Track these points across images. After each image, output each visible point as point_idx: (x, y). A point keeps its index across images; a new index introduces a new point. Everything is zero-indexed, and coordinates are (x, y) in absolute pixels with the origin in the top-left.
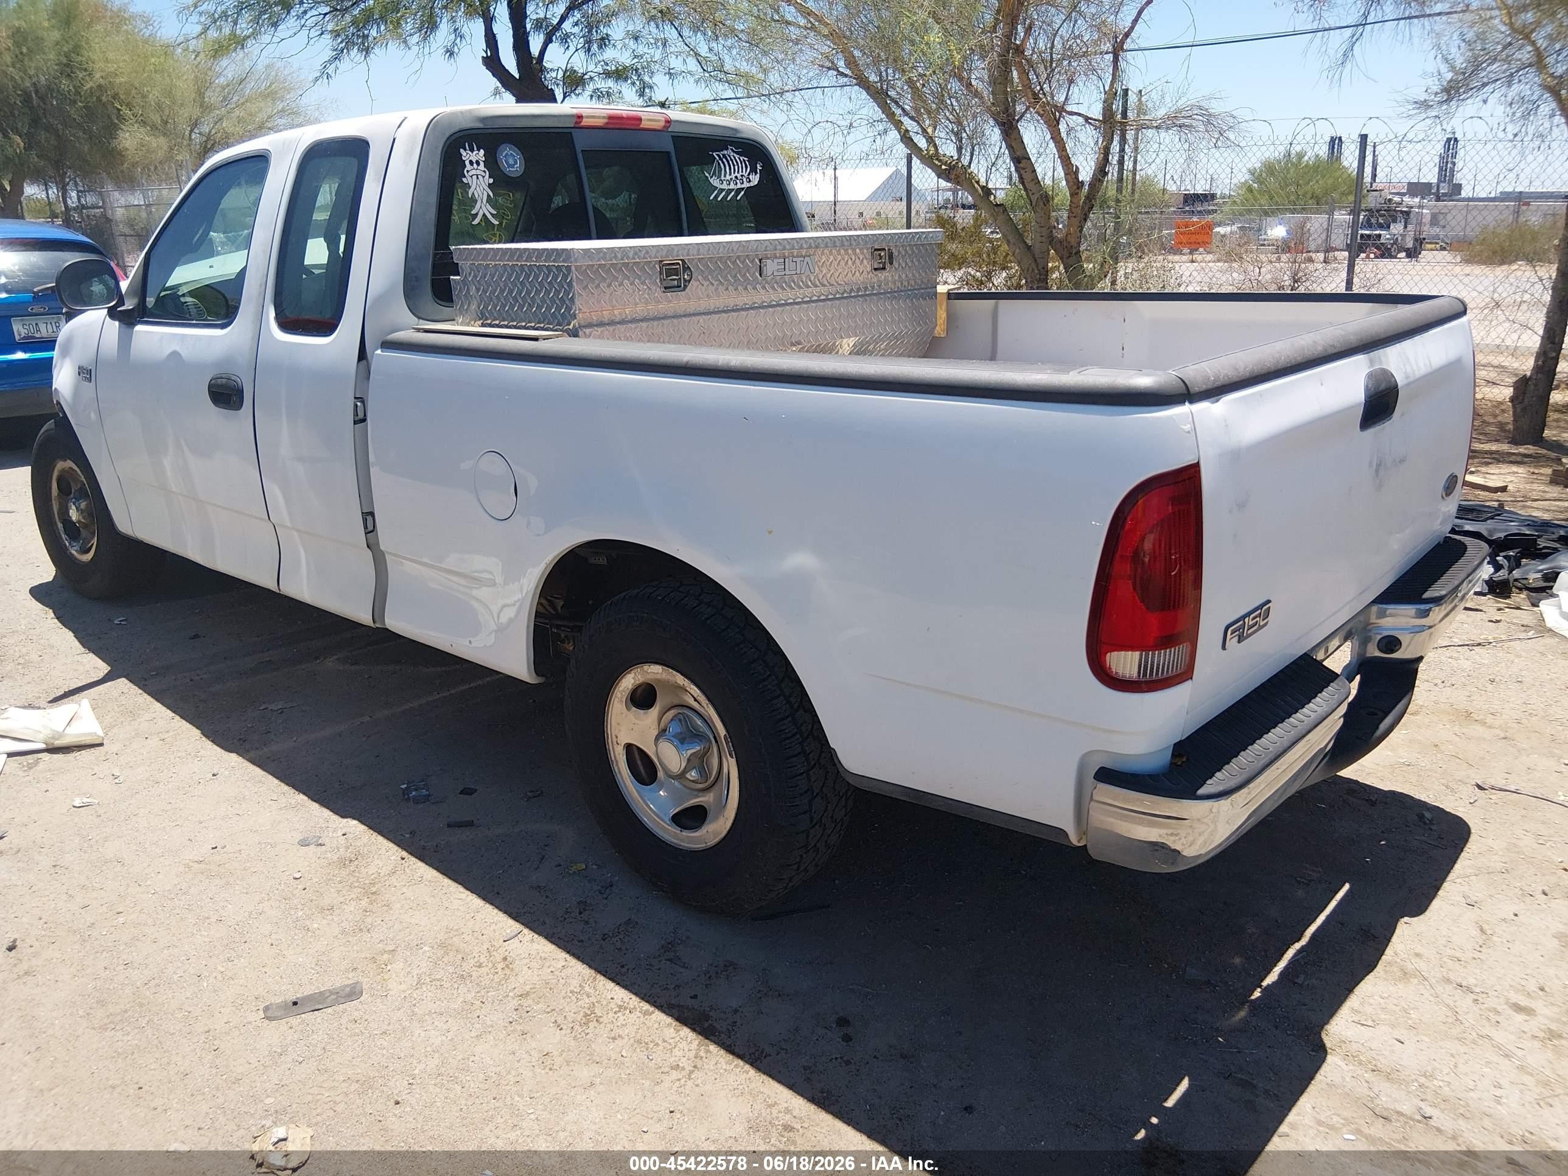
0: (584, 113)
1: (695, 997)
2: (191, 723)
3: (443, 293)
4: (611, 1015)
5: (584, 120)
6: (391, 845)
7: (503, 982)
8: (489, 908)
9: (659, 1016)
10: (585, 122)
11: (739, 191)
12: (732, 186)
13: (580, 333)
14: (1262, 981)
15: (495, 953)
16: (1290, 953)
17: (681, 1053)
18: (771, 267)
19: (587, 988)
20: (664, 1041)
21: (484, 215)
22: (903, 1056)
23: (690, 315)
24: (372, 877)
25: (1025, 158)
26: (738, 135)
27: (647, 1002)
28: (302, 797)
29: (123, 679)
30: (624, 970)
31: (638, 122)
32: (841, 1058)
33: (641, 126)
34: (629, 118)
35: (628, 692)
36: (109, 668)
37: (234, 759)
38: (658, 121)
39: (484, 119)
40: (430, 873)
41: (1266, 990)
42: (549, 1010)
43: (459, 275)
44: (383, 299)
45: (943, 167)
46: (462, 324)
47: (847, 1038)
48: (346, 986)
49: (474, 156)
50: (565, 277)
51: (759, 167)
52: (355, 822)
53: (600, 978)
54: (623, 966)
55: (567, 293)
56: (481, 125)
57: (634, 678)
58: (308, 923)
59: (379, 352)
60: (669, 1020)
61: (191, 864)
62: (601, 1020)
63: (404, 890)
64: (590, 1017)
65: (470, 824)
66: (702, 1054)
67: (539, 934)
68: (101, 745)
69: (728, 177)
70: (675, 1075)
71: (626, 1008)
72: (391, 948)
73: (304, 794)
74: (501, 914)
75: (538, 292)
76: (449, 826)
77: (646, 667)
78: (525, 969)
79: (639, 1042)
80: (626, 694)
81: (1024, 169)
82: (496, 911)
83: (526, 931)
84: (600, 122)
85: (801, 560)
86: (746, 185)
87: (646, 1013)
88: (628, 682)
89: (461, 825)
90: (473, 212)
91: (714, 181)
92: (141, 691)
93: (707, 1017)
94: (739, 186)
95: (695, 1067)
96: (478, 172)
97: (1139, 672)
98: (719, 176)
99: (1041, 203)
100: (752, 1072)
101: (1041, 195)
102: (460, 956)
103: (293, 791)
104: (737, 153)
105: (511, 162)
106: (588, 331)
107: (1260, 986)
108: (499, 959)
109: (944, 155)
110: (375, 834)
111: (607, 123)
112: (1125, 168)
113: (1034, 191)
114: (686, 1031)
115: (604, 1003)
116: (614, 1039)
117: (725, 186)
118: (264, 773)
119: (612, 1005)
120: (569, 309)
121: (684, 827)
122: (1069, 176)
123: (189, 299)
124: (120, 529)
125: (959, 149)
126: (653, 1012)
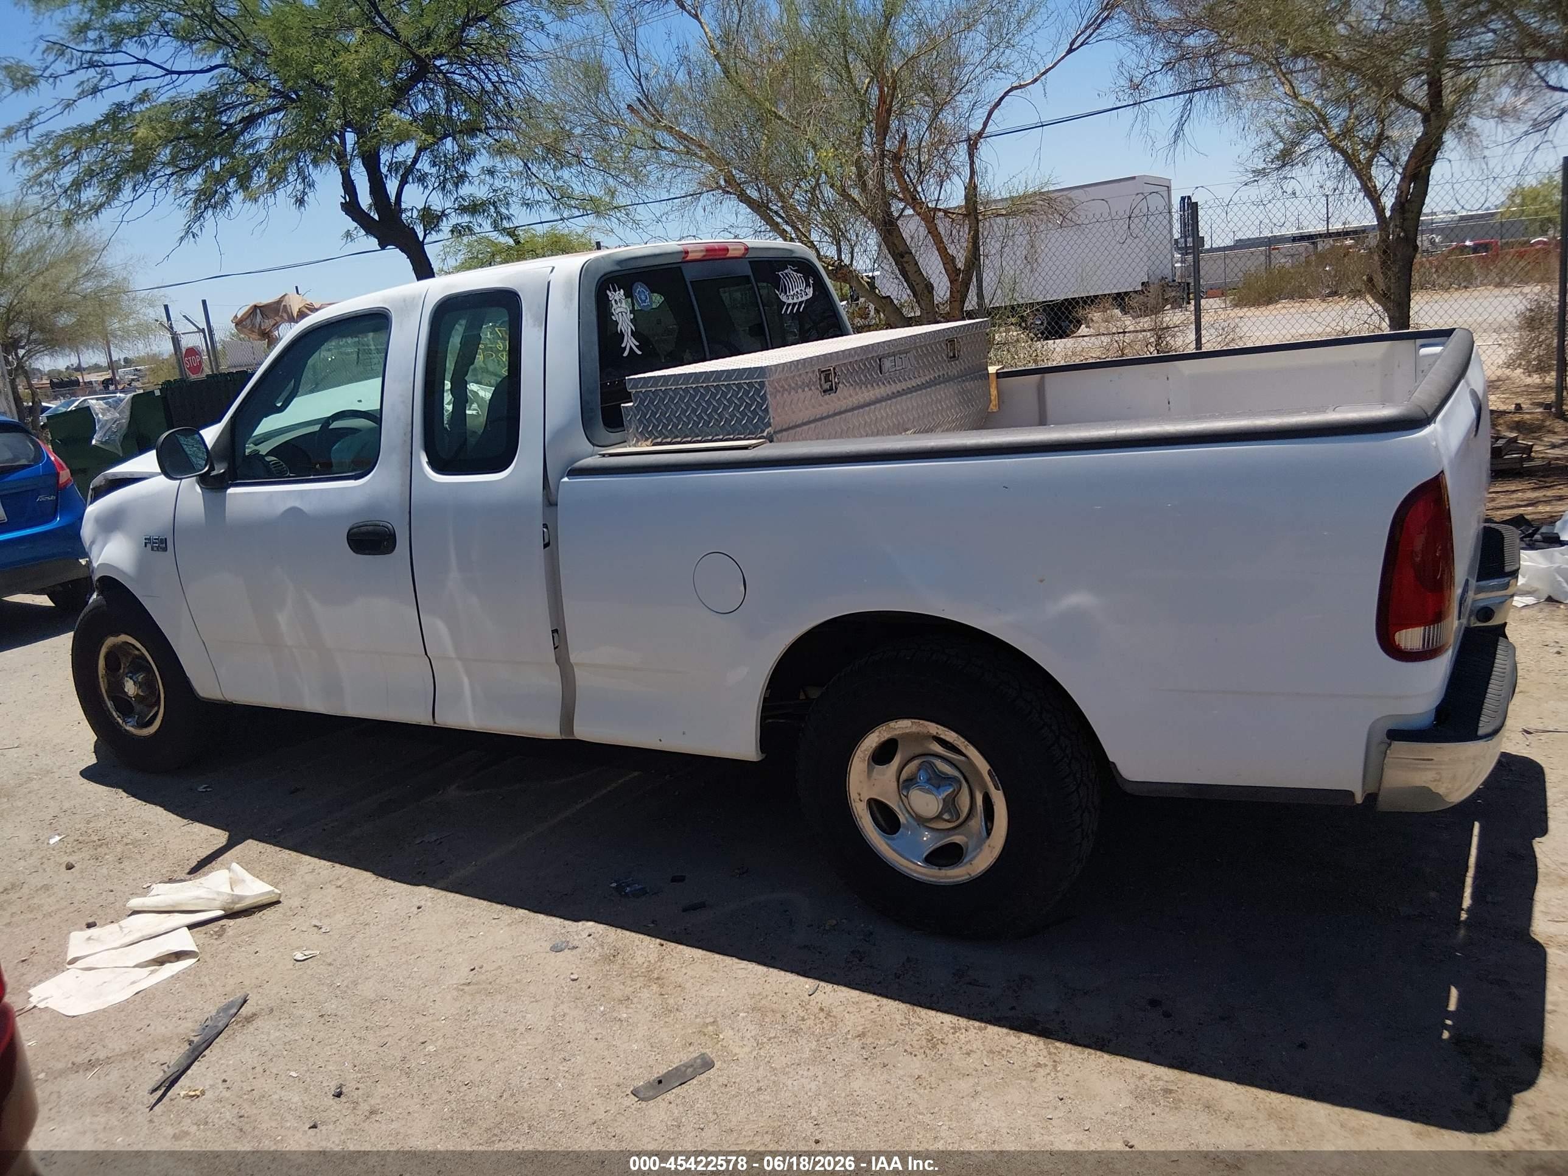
0: (690, 248)
1: (1013, 1008)
2: (355, 868)
3: (614, 420)
4: (951, 1036)
5: (690, 254)
6: (642, 936)
7: (834, 1028)
8: (774, 972)
9: (993, 1030)
10: (691, 257)
11: (801, 303)
12: (795, 301)
13: (775, 439)
14: (1461, 904)
15: (808, 1007)
16: (1469, 881)
17: (1034, 1054)
18: (887, 364)
19: (913, 1019)
20: (1014, 1047)
21: (631, 347)
22: (1223, 1019)
23: (840, 413)
24: (645, 965)
25: (907, 253)
26: (794, 255)
27: (975, 1020)
28: (521, 911)
29: (250, 841)
30: (935, 998)
31: (724, 253)
32: (1172, 1030)
33: (728, 255)
34: (721, 250)
35: (871, 750)
36: (227, 833)
37: (425, 893)
38: (739, 249)
39: (620, 262)
40: (699, 953)
41: (1469, 911)
42: (893, 1042)
43: (631, 401)
44: (562, 433)
45: (830, 268)
46: (635, 446)
47: (1167, 1015)
48: (696, 1058)
49: (617, 296)
50: (758, 391)
51: (811, 282)
52: (591, 924)
53: (918, 1009)
54: (932, 996)
55: (759, 405)
56: (618, 268)
57: (878, 736)
58: (615, 1014)
59: (566, 479)
60: (1005, 1030)
61: (461, 987)
62: (945, 1041)
63: (684, 970)
64: (933, 1042)
65: (702, 906)
66: (1053, 1050)
67: (838, 984)
68: (278, 902)
69: (792, 293)
70: (1042, 1072)
71: (960, 1029)
72: (712, 1020)
73: (522, 908)
74: (788, 974)
75: (726, 408)
76: (684, 910)
77: (892, 724)
78: (847, 1015)
79: (991, 1052)
80: (868, 753)
81: (907, 262)
82: (782, 973)
83: (822, 984)
84: (699, 255)
85: (1078, 599)
86: (805, 298)
87: (980, 1029)
88: (872, 741)
89: (694, 908)
90: (623, 345)
91: (783, 298)
92: (278, 849)
93: (1037, 1022)
94: (800, 299)
95: (1054, 1061)
96: (622, 310)
97: (1424, 644)
98: (786, 293)
99: (926, 292)
100: (1106, 1056)
101: (926, 285)
102: (779, 1015)
103: (509, 908)
104: (795, 271)
105: (643, 297)
106: (779, 436)
107: (1463, 910)
108: (817, 1011)
109: (826, 257)
110: (619, 930)
111: (704, 256)
112: (981, 253)
113: (918, 281)
114: (1025, 1037)
115: (938, 1028)
116: (968, 1054)
117: (790, 301)
118: (467, 898)
119: (946, 1029)
120: (761, 419)
121: (941, 866)
122: (947, 266)
123: (269, 459)
124: (201, 694)
125: (839, 251)
126: (986, 1028)
